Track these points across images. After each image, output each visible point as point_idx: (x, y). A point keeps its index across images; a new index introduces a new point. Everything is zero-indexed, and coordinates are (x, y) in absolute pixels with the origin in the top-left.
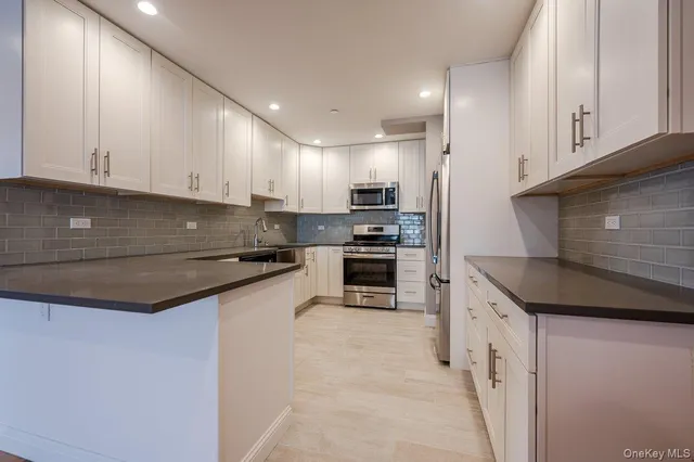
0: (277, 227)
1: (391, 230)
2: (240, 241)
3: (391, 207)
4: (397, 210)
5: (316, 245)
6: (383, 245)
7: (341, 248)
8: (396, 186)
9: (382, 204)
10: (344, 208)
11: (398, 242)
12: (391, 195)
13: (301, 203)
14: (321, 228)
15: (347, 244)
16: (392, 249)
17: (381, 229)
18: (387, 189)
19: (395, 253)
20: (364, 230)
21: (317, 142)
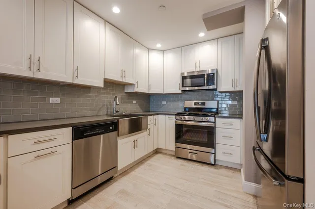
0: (134, 102)
1: (211, 104)
2: (104, 112)
3: (211, 87)
4: (216, 90)
5: (158, 114)
6: (204, 115)
7: (174, 117)
8: (215, 72)
9: (204, 86)
10: (177, 89)
11: (216, 113)
12: (211, 78)
13: (149, 87)
14: (164, 103)
15: (178, 114)
16: (212, 119)
17: (204, 104)
18: (208, 75)
19: (215, 122)
20: (191, 104)
21: (159, 46)
